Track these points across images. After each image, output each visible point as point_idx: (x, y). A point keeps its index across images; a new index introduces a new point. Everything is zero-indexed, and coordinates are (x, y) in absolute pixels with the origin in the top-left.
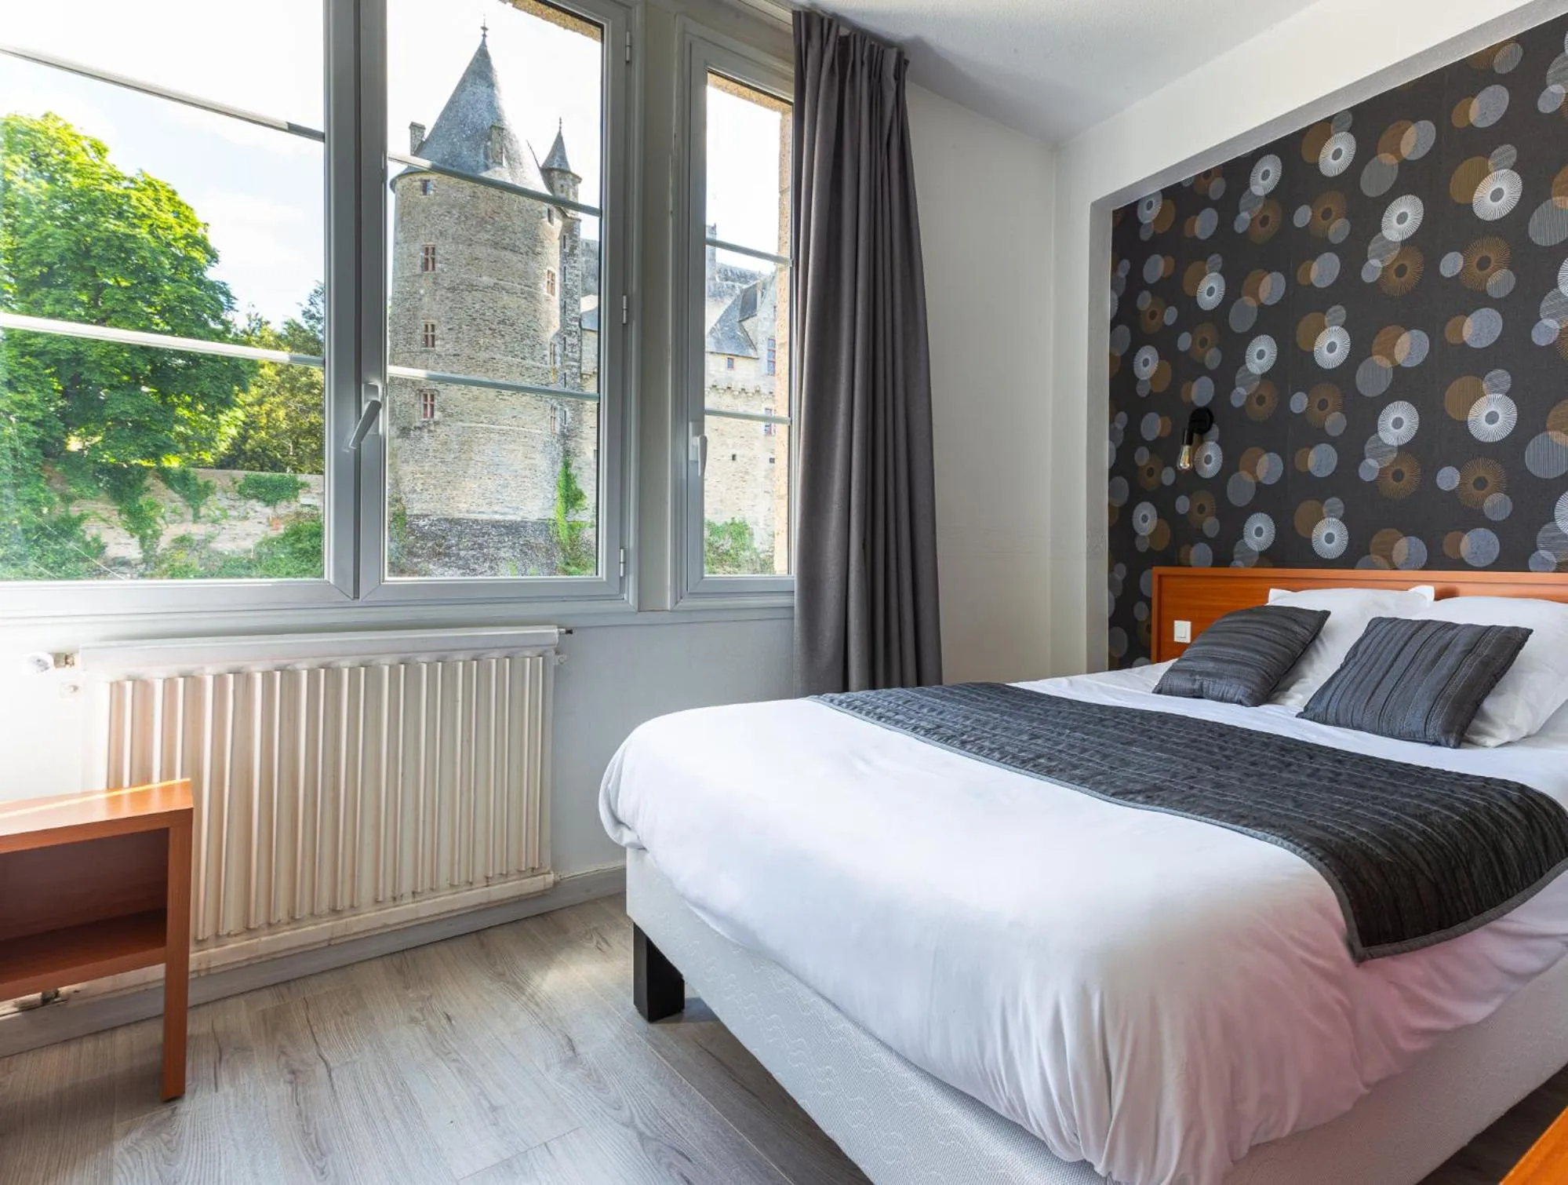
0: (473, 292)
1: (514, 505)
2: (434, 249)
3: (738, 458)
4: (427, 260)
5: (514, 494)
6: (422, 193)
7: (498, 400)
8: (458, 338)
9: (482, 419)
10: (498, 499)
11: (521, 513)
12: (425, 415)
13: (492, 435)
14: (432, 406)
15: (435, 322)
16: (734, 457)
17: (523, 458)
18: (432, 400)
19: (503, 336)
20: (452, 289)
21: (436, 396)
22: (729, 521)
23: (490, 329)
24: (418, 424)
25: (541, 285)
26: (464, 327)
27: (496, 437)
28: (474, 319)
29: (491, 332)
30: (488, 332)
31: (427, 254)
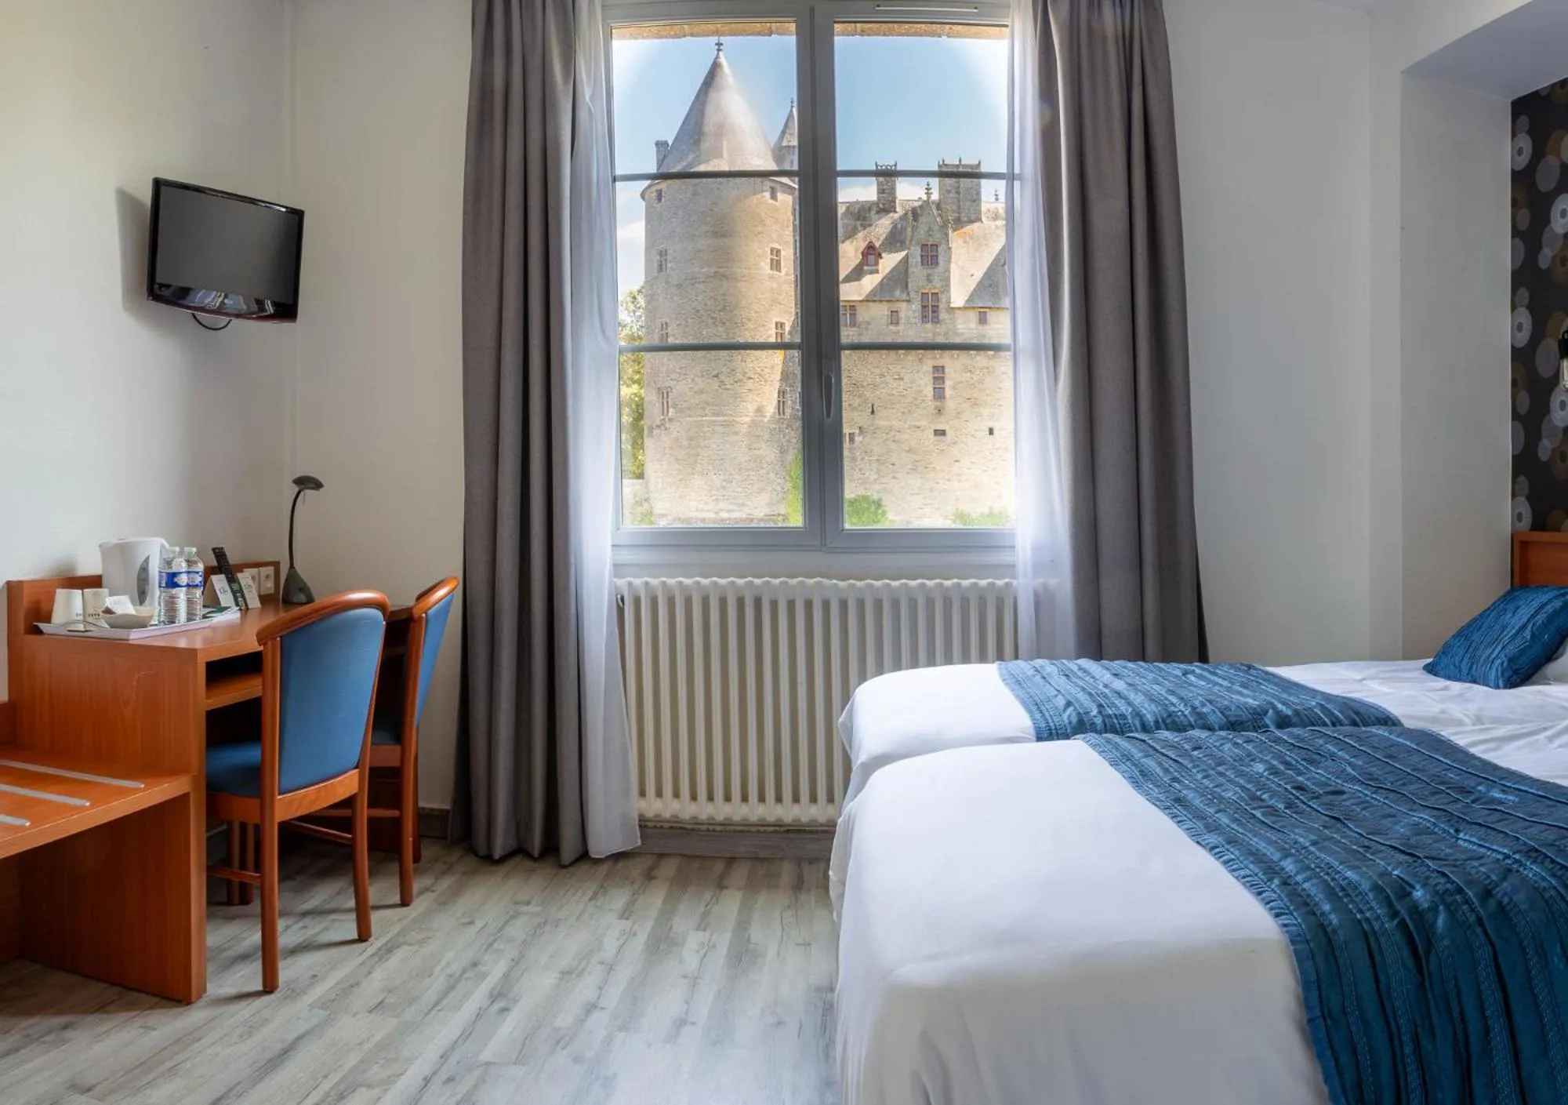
0: (697, 285)
1: (740, 501)
2: (666, 251)
3: (995, 432)
4: (661, 261)
5: (739, 490)
6: (657, 201)
7: (720, 391)
8: (685, 332)
9: (707, 412)
10: (724, 496)
11: (747, 510)
12: (663, 414)
13: (716, 428)
14: (667, 403)
15: (668, 321)
16: (991, 431)
17: (747, 450)
18: (668, 398)
19: (724, 323)
20: (679, 286)
21: (670, 394)
22: (986, 511)
23: (712, 318)
24: (658, 423)
25: (763, 264)
26: (689, 320)
27: (721, 429)
28: (698, 311)
29: (713, 321)
30: (710, 321)
31: (661, 256)
